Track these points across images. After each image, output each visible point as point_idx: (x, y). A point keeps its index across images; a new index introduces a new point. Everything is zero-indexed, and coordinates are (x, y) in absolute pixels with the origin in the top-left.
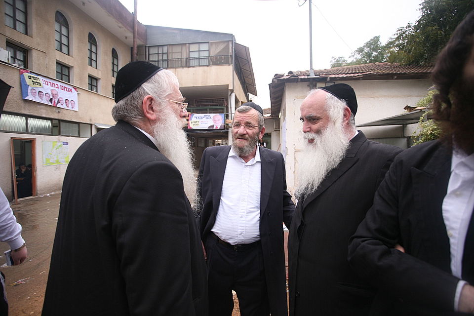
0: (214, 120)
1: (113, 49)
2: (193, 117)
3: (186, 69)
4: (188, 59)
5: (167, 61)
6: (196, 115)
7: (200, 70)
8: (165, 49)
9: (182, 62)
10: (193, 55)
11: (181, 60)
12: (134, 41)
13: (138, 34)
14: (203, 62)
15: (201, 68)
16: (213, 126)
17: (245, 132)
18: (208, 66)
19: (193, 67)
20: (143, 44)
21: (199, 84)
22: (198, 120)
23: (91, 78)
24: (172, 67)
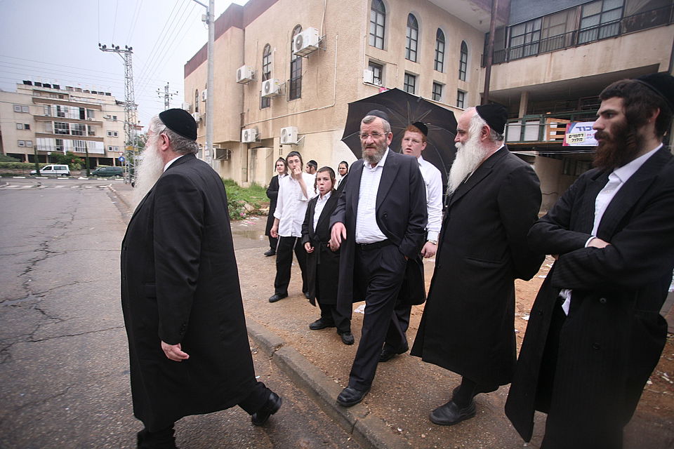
1: (463, 41)
2: (575, 127)
3: (570, 51)
4: (577, 33)
5: (539, 42)
6: (579, 124)
7: (598, 47)
8: (537, 26)
9: (565, 40)
10: (587, 24)
11: (564, 36)
12: (492, 24)
13: (498, 13)
14: (607, 32)
15: (601, 43)
17: (373, 142)
18: (615, 37)
19: (585, 44)
20: (503, 24)
22: (583, 132)
23: (436, 84)
24: (546, 52)
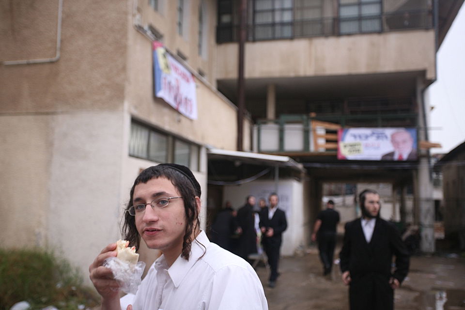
0: (394, 141)
2: (348, 135)
4: (337, 21)
5: (293, 24)
6: (353, 131)
7: (363, 42)
9: (323, 26)
10: (346, 12)
11: (321, 21)
14: (367, 25)
15: (365, 37)
16: (392, 154)
18: (379, 33)
19: (349, 35)
21: (362, 68)
22: (359, 141)
